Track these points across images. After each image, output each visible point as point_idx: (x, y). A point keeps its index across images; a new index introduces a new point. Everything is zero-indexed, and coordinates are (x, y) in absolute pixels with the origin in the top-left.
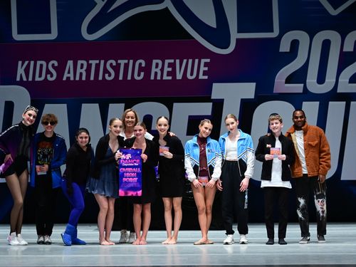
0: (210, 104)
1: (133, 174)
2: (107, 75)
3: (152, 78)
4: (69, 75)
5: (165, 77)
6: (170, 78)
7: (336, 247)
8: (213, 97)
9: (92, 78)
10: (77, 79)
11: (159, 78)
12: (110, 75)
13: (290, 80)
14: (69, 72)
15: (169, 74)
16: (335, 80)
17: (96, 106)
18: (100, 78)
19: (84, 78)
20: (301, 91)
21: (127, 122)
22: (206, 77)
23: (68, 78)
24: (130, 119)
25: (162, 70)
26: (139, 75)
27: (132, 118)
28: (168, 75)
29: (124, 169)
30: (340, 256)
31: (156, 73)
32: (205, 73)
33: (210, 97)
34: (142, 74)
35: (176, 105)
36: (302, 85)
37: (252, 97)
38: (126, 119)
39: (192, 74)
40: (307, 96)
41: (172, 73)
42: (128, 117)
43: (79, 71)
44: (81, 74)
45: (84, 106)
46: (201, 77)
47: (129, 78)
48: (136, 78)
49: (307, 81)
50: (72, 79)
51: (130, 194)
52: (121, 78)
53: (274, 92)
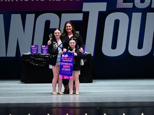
0: (82, 14)
8: (83, 10)
9: (17, 0)
10: (9, 0)
13: (125, 1)
16: (150, 1)
19: (12, 0)
20: (132, 7)
35: (63, 15)
36: (132, 4)
37: (105, 10)
49: (135, 1)
50: (6, 0)
52: (33, 0)
53: (117, 7)
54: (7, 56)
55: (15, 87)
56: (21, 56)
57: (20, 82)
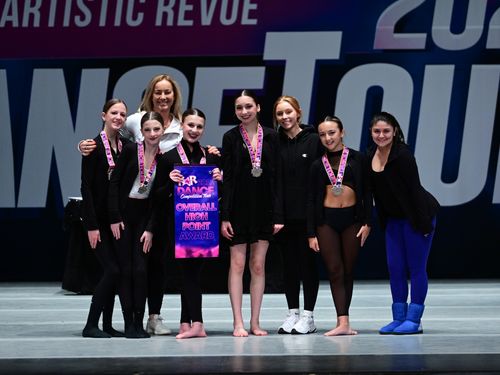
0: (262, 70)
1: (201, 215)
2: (77, 19)
3: (159, 22)
4: (9, 18)
5: (182, 22)
6: (190, 23)
7: (486, 323)
8: (267, 56)
9: (51, 23)
10: (25, 24)
11: (170, 22)
12: (83, 18)
13: (402, 26)
14: (10, 13)
15: (188, 16)
16: (482, 27)
17: (59, 73)
18: (66, 23)
19: (37, 23)
20: (422, 46)
21: (159, 101)
22: (254, 22)
23: (9, 23)
24: (163, 96)
25: (176, 9)
26: (135, 18)
27: (167, 92)
28: (186, 18)
29: (183, 206)
30: (492, 340)
31: (165, 15)
32: (252, 14)
33: (262, 56)
34: (141, 16)
35: (200, 71)
36: (424, 35)
37: (336, 56)
38: (156, 96)
39: (229, 16)
40: (433, 54)
41: (194, 15)
42: (159, 93)
43: (27, 10)
44: (32, 16)
45: (38, 73)
46: (246, 21)
47: (117, 23)
48: (130, 22)
49: (434, 28)
50: (15, 24)
51: (197, 252)
52: (102, 23)
53: (375, 48)
54: (19, 206)
55: (44, 305)
56: (65, 205)
57: (60, 289)
